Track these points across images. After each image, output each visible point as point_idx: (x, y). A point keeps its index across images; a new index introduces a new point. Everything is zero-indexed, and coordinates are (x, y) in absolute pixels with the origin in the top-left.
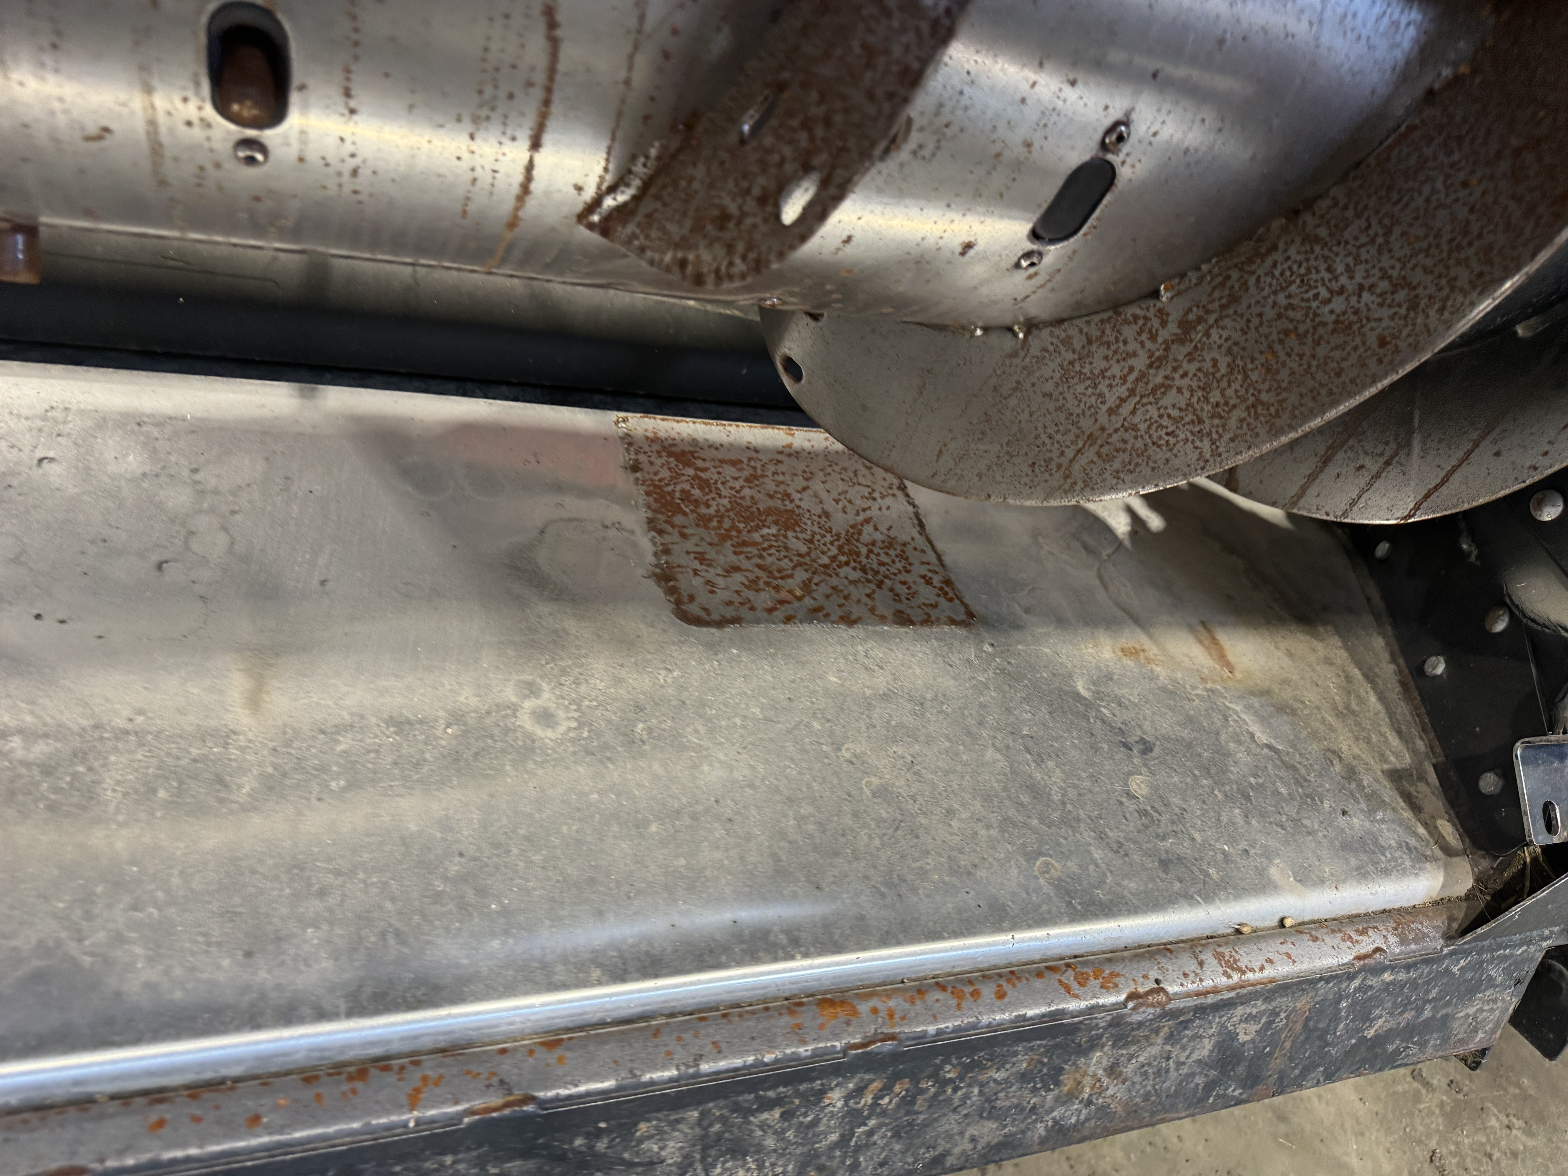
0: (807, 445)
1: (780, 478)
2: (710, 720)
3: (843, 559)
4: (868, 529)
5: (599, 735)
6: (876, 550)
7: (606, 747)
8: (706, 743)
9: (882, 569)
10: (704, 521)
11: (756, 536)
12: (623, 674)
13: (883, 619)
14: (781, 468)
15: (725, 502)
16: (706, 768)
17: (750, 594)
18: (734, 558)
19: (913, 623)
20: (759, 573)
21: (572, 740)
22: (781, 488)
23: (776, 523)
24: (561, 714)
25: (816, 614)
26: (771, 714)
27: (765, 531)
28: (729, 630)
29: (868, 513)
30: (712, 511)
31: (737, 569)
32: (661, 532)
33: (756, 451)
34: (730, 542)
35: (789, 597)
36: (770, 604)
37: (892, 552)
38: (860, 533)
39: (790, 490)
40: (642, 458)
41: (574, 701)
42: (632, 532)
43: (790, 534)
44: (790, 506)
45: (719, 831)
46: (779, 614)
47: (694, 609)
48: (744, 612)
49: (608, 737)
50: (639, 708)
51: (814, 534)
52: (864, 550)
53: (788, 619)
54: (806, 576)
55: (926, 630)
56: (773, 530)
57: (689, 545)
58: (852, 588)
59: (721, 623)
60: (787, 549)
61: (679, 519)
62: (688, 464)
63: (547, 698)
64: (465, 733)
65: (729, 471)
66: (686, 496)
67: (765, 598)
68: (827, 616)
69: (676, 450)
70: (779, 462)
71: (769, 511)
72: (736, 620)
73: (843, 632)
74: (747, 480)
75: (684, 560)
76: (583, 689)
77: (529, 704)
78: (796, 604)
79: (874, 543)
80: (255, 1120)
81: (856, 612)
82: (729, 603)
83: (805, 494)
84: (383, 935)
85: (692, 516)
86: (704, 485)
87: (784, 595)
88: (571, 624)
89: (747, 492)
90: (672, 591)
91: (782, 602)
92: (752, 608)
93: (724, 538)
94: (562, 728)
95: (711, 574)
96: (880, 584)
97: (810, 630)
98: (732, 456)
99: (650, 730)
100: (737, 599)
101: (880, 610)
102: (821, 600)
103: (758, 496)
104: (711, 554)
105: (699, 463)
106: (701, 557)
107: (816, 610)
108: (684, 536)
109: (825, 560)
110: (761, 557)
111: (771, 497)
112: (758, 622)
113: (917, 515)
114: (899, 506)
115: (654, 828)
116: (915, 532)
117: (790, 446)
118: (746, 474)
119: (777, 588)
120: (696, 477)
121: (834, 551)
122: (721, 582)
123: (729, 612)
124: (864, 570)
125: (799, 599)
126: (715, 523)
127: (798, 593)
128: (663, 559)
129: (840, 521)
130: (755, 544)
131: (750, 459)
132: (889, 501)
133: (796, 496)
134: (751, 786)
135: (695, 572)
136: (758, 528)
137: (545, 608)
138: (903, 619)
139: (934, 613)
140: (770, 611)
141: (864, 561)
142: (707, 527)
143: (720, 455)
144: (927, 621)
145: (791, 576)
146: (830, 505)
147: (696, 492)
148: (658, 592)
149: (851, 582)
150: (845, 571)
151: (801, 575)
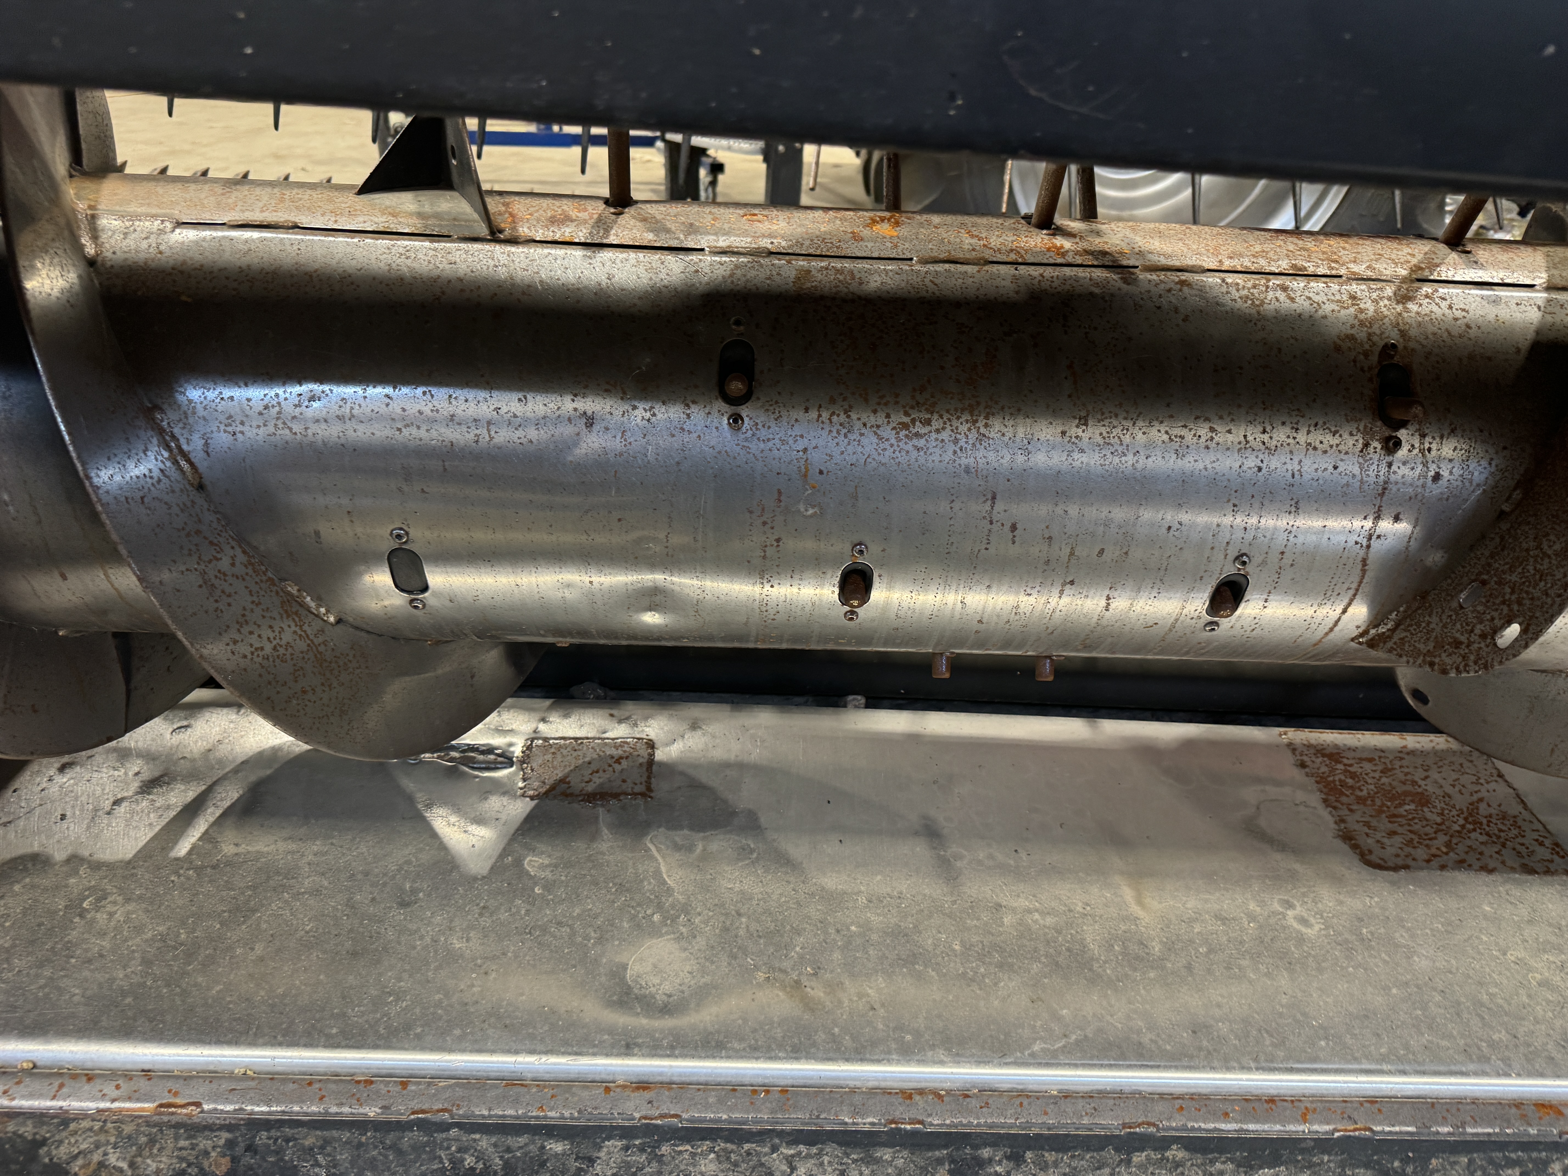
0: (1418, 746)
1: (1406, 770)
2: (1409, 929)
3: (1471, 827)
4: (1482, 806)
5: (1340, 934)
6: (1494, 821)
7: (1347, 941)
8: (1412, 944)
9: (1502, 834)
10: (1361, 800)
11: (1401, 811)
12: (1341, 897)
13: (1513, 869)
14: (1404, 763)
15: (1372, 787)
16: (1416, 958)
17: (1410, 850)
18: (1390, 826)
19: (1537, 873)
20: (1413, 836)
21: (1326, 936)
22: (1409, 777)
23: (1413, 801)
24: (1312, 920)
25: (1461, 864)
26: (1450, 928)
27: (1407, 807)
28: (1402, 873)
29: (1480, 795)
30: (1365, 793)
31: (1394, 833)
32: (1335, 808)
33: (1382, 751)
34: (1384, 815)
35: (1439, 853)
36: (1426, 857)
37: (1506, 822)
38: (1477, 809)
39: (1416, 779)
40: (1305, 758)
41: (1316, 913)
42: (1315, 808)
43: (1425, 809)
44: (1420, 790)
45: (1438, 998)
46: (1435, 863)
47: (1373, 858)
48: (1409, 862)
49: (1347, 936)
50: (1360, 920)
51: (1443, 809)
52: (1484, 821)
53: (1443, 867)
54: (1447, 838)
55: (1549, 878)
56: (1412, 807)
57: (1357, 816)
58: (1483, 848)
59: (1396, 869)
60: (1427, 820)
61: (1344, 799)
62: (1338, 762)
63: (1299, 910)
64: (1261, 927)
65: (1368, 766)
66: (1343, 784)
67: (1421, 853)
68: (1470, 866)
69: (1327, 752)
70: (1401, 759)
71: (1406, 793)
72: (1406, 867)
73: (1484, 877)
74: (1382, 772)
75: (1357, 827)
76: (1320, 905)
77: (1290, 913)
78: (1445, 857)
79: (1490, 816)
80: (1226, 1114)
81: (1492, 864)
82: (1397, 856)
83: (1428, 781)
84: (1260, 1031)
85: (1352, 797)
86: (1353, 775)
87: (1434, 851)
88: (1297, 866)
89: (1384, 780)
90: (1355, 847)
91: (1435, 856)
92: (1414, 859)
93: (1380, 812)
94: (1317, 927)
95: (1378, 836)
96: (1504, 845)
97: (1461, 876)
98: (1364, 755)
99: (1372, 933)
100: (1402, 854)
101: (1509, 863)
102: (1463, 856)
103: (1394, 783)
104: (1374, 823)
105: (1345, 761)
106: (1367, 824)
107: (1462, 861)
108: (1351, 810)
109: (1456, 827)
110: (1410, 825)
111: (1404, 783)
112: (1422, 869)
113: (1518, 796)
114: (1501, 789)
115: (1394, 991)
116: (1520, 808)
117: (1405, 747)
118: (1380, 768)
119: (1427, 846)
120: (1346, 771)
121: (1461, 821)
122: (1385, 840)
123: (1400, 861)
124: (1488, 834)
125: (1447, 854)
126: (1369, 802)
127: (1444, 850)
128: (1343, 826)
129: (1461, 802)
130: (1401, 816)
131: (1380, 757)
132: (1493, 785)
133: (1421, 783)
134: (1451, 972)
135: (1367, 835)
136: (1400, 805)
137: (1278, 856)
138: (1529, 870)
139: (1552, 867)
140: (1428, 861)
141: (1487, 829)
142: (1365, 805)
143: (1358, 755)
144: (1548, 872)
145: (1435, 838)
146: (1449, 790)
147: (1350, 781)
148: (1345, 847)
149: (1482, 843)
150: (1473, 835)
151: (1442, 839)
